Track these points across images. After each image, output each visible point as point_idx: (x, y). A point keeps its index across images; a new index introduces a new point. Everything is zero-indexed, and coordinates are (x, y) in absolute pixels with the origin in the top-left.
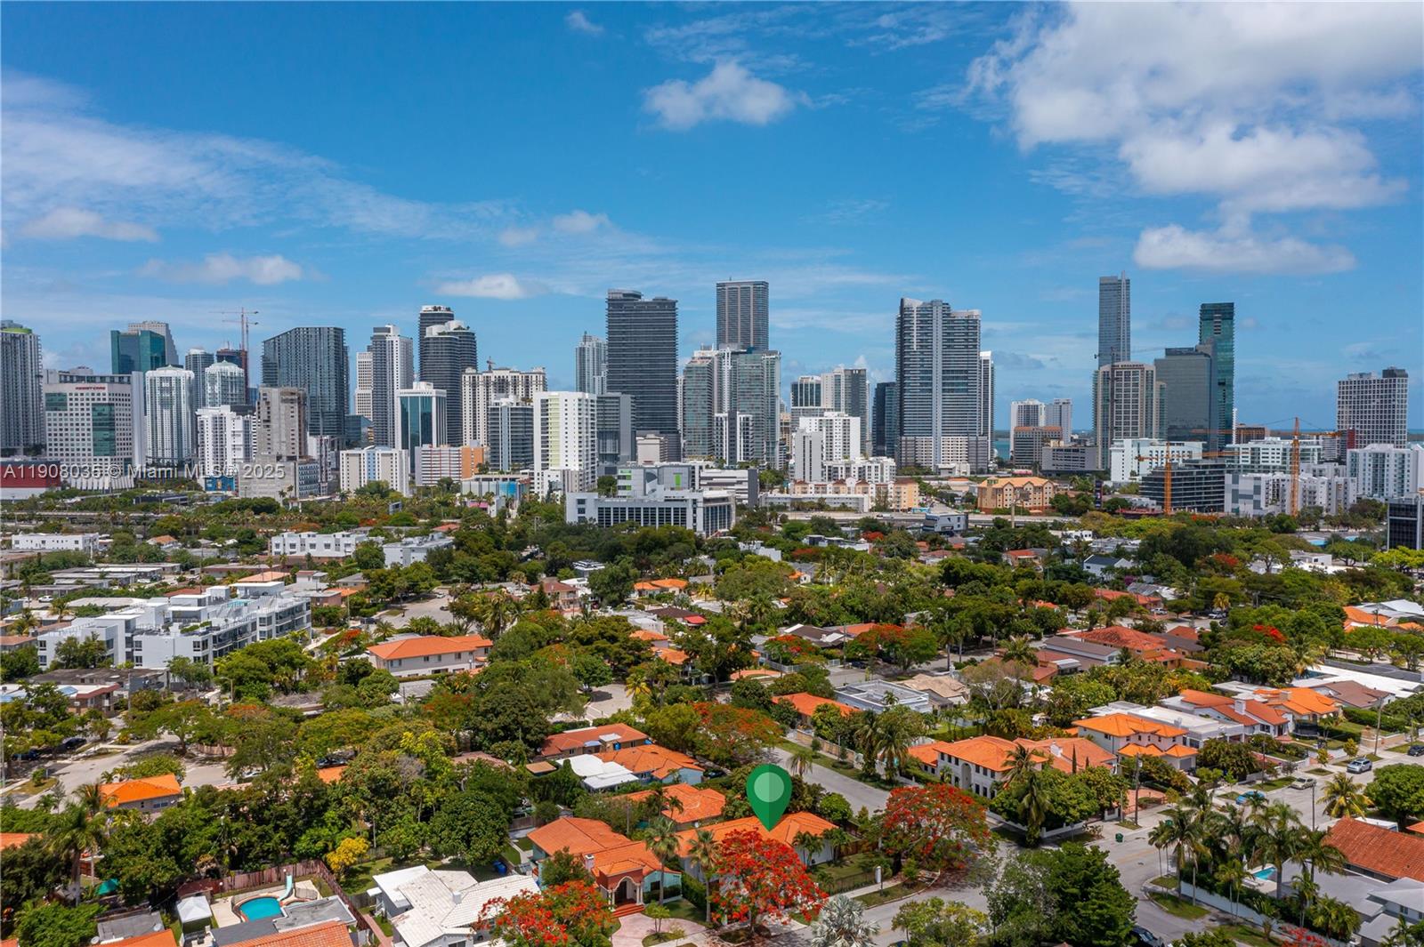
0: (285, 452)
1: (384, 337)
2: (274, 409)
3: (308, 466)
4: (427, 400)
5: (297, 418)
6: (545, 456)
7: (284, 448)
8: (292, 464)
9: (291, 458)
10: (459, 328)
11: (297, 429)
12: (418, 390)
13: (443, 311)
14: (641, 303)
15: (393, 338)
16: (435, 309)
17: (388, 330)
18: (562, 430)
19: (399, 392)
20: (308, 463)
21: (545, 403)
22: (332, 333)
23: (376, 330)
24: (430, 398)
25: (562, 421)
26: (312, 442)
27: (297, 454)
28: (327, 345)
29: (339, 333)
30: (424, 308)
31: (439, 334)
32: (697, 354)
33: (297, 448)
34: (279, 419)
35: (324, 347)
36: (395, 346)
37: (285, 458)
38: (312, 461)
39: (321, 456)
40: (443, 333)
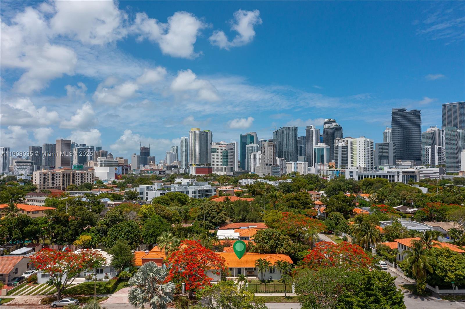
0: (269, 163)
1: (310, 129)
2: (266, 149)
3: (276, 167)
4: (322, 149)
5: (272, 152)
6: (352, 162)
7: (268, 161)
8: (270, 166)
9: (271, 165)
10: (336, 125)
11: (272, 155)
12: (320, 146)
13: (332, 120)
14: (406, 112)
15: (313, 129)
16: (329, 120)
17: (311, 127)
18: (358, 152)
19: (314, 146)
20: (275, 166)
21: (351, 142)
22: (293, 129)
23: (307, 127)
24: (324, 148)
25: (358, 149)
26: (278, 160)
27: (272, 163)
28: (292, 132)
29: (296, 129)
30: (326, 120)
31: (328, 127)
32: (429, 130)
33: (272, 161)
34: (267, 152)
35: (291, 133)
36: (313, 132)
37: (269, 165)
38: (278, 166)
39: (281, 165)
40: (330, 127)
